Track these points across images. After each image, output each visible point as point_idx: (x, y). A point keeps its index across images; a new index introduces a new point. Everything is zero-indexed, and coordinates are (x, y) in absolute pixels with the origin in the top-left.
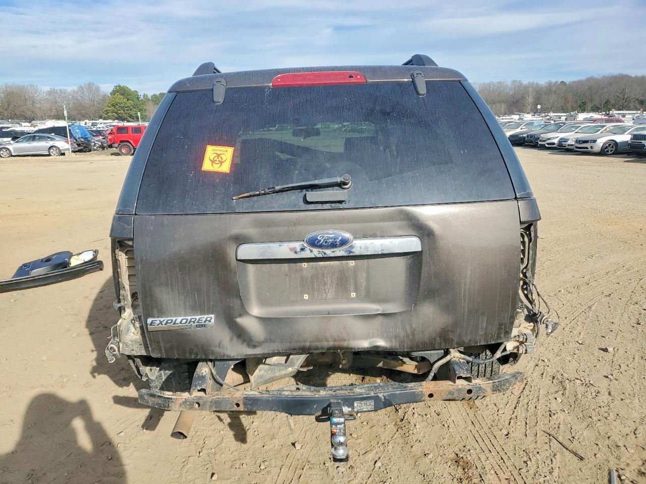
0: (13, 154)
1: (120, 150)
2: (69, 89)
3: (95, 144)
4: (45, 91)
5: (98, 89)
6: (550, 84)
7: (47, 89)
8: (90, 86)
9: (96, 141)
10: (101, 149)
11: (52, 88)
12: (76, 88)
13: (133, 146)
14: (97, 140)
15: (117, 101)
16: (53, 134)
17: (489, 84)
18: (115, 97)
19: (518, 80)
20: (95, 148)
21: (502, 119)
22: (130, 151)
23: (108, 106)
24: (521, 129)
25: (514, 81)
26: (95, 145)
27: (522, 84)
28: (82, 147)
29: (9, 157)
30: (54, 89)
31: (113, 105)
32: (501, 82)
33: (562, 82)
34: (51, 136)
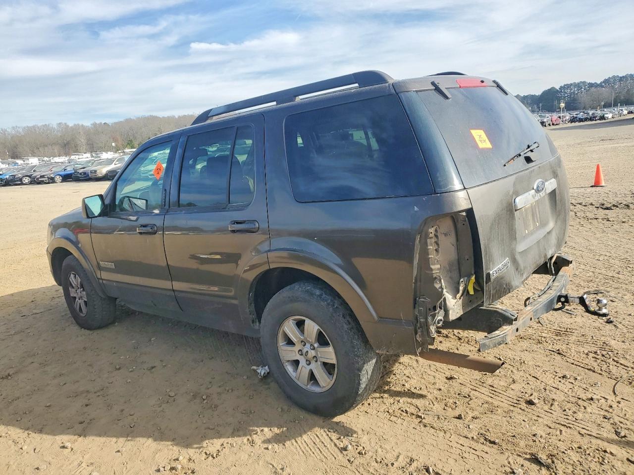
6: (95, 125)
17: (34, 127)
19: (64, 122)
21: (79, 159)
24: (115, 164)
25: (60, 124)
27: (68, 126)
32: (46, 125)
33: (105, 123)
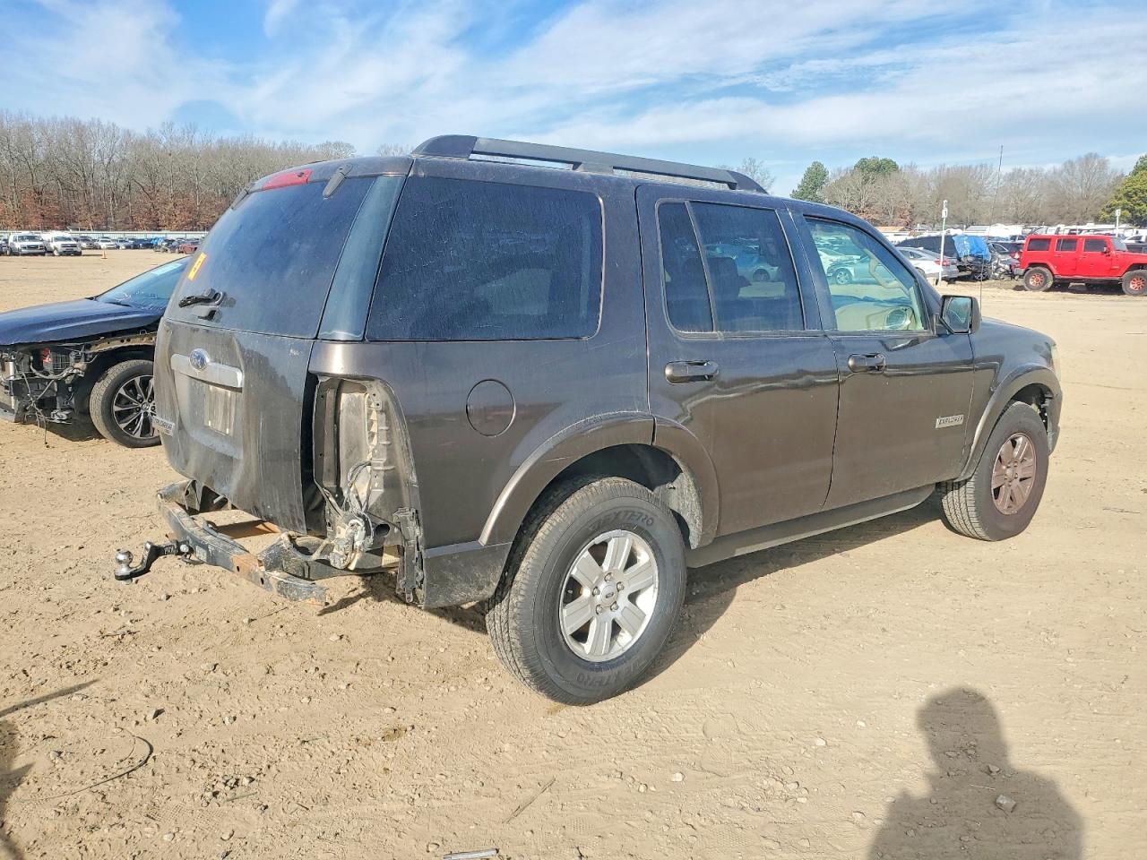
0: (854, 280)
1: (1027, 281)
2: (1048, 168)
3: (998, 267)
4: (1004, 174)
5: (1103, 164)
7: (1006, 170)
8: (1089, 158)
9: (1001, 262)
10: (1007, 278)
11: (1018, 167)
12: (1059, 166)
13: (1053, 275)
14: (1003, 261)
15: (1138, 186)
16: (921, 248)
18: (1135, 178)
20: (996, 274)
22: (1046, 282)
23: (1116, 197)
26: (996, 270)
28: (969, 273)
29: (847, 284)
30: (1020, 170)
31: (1127, 195)
34: (918, 252)
